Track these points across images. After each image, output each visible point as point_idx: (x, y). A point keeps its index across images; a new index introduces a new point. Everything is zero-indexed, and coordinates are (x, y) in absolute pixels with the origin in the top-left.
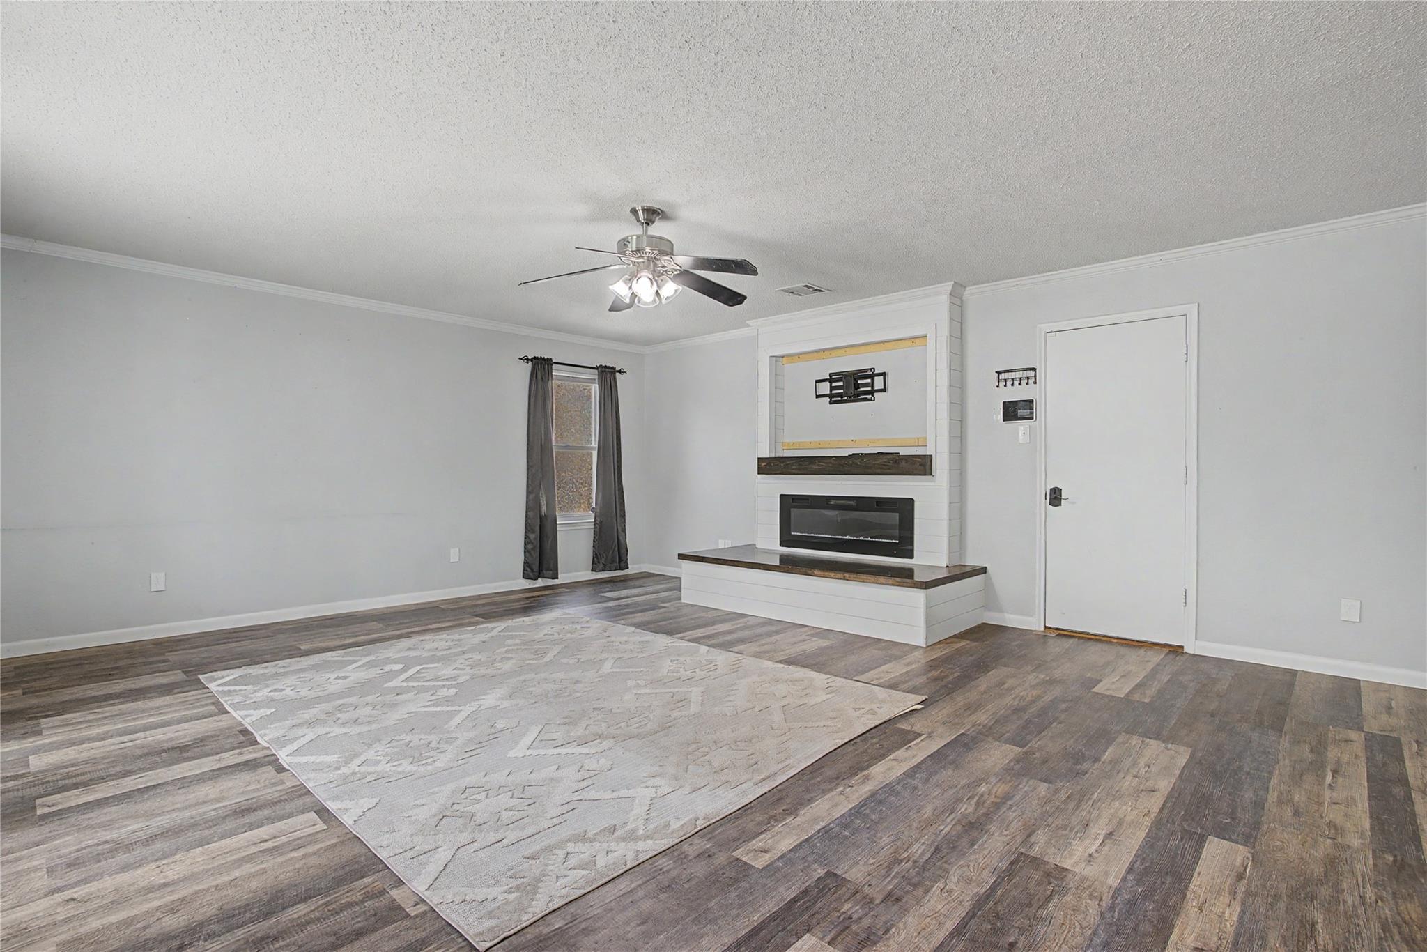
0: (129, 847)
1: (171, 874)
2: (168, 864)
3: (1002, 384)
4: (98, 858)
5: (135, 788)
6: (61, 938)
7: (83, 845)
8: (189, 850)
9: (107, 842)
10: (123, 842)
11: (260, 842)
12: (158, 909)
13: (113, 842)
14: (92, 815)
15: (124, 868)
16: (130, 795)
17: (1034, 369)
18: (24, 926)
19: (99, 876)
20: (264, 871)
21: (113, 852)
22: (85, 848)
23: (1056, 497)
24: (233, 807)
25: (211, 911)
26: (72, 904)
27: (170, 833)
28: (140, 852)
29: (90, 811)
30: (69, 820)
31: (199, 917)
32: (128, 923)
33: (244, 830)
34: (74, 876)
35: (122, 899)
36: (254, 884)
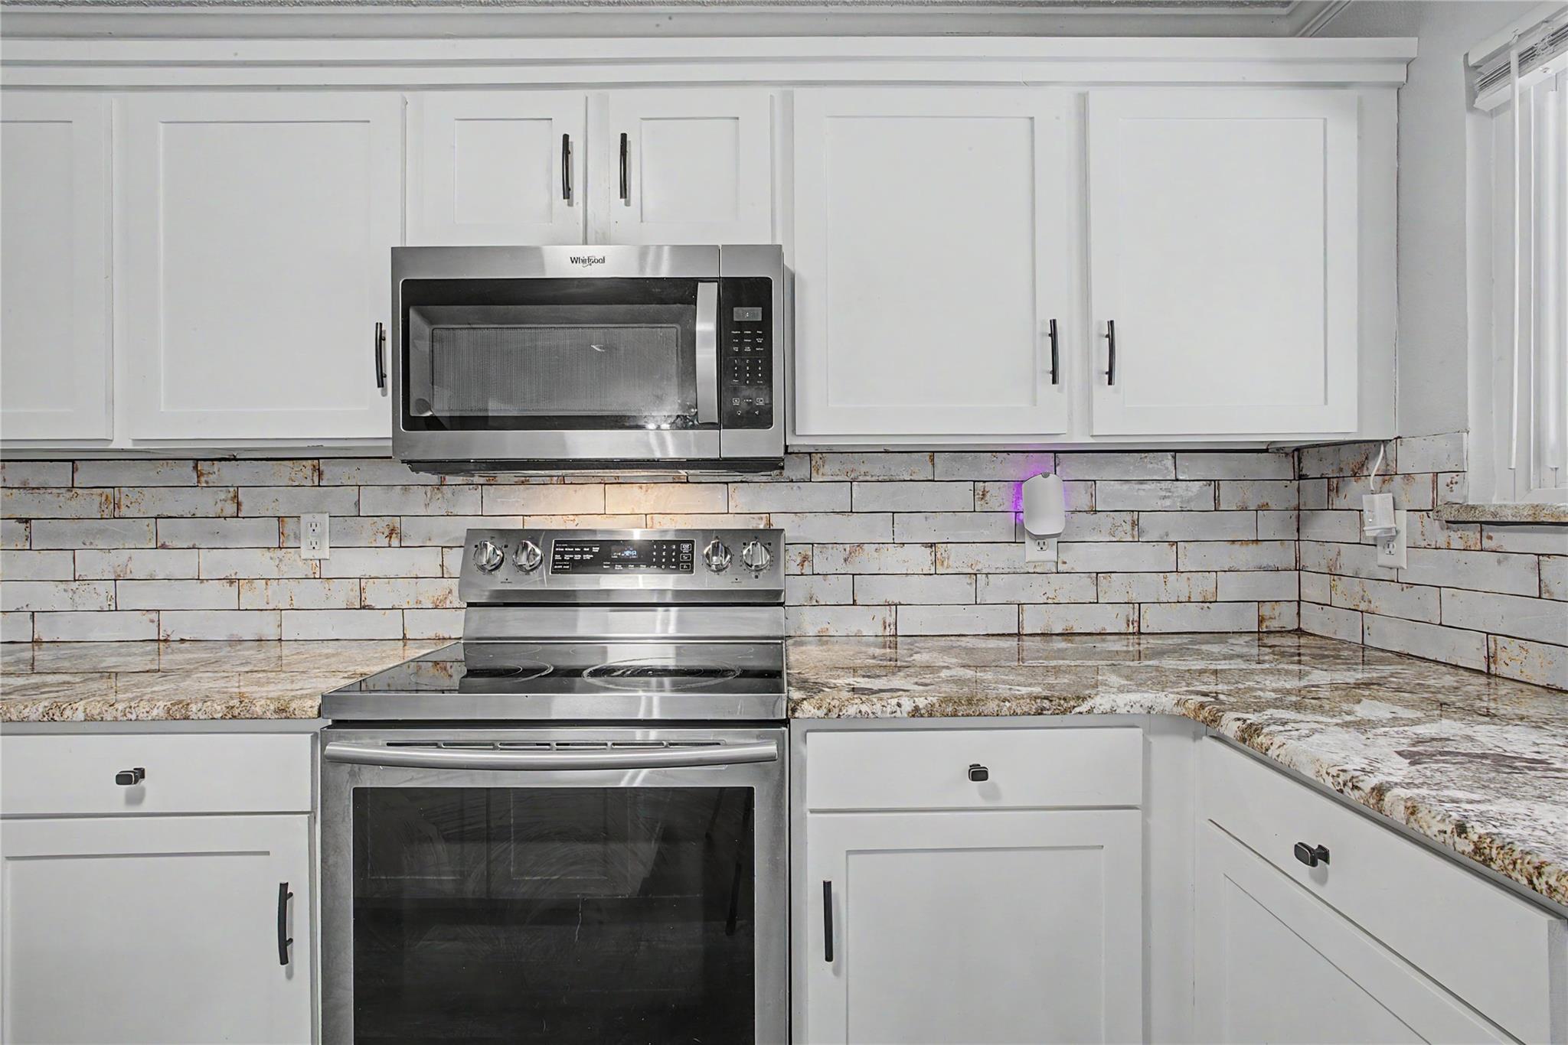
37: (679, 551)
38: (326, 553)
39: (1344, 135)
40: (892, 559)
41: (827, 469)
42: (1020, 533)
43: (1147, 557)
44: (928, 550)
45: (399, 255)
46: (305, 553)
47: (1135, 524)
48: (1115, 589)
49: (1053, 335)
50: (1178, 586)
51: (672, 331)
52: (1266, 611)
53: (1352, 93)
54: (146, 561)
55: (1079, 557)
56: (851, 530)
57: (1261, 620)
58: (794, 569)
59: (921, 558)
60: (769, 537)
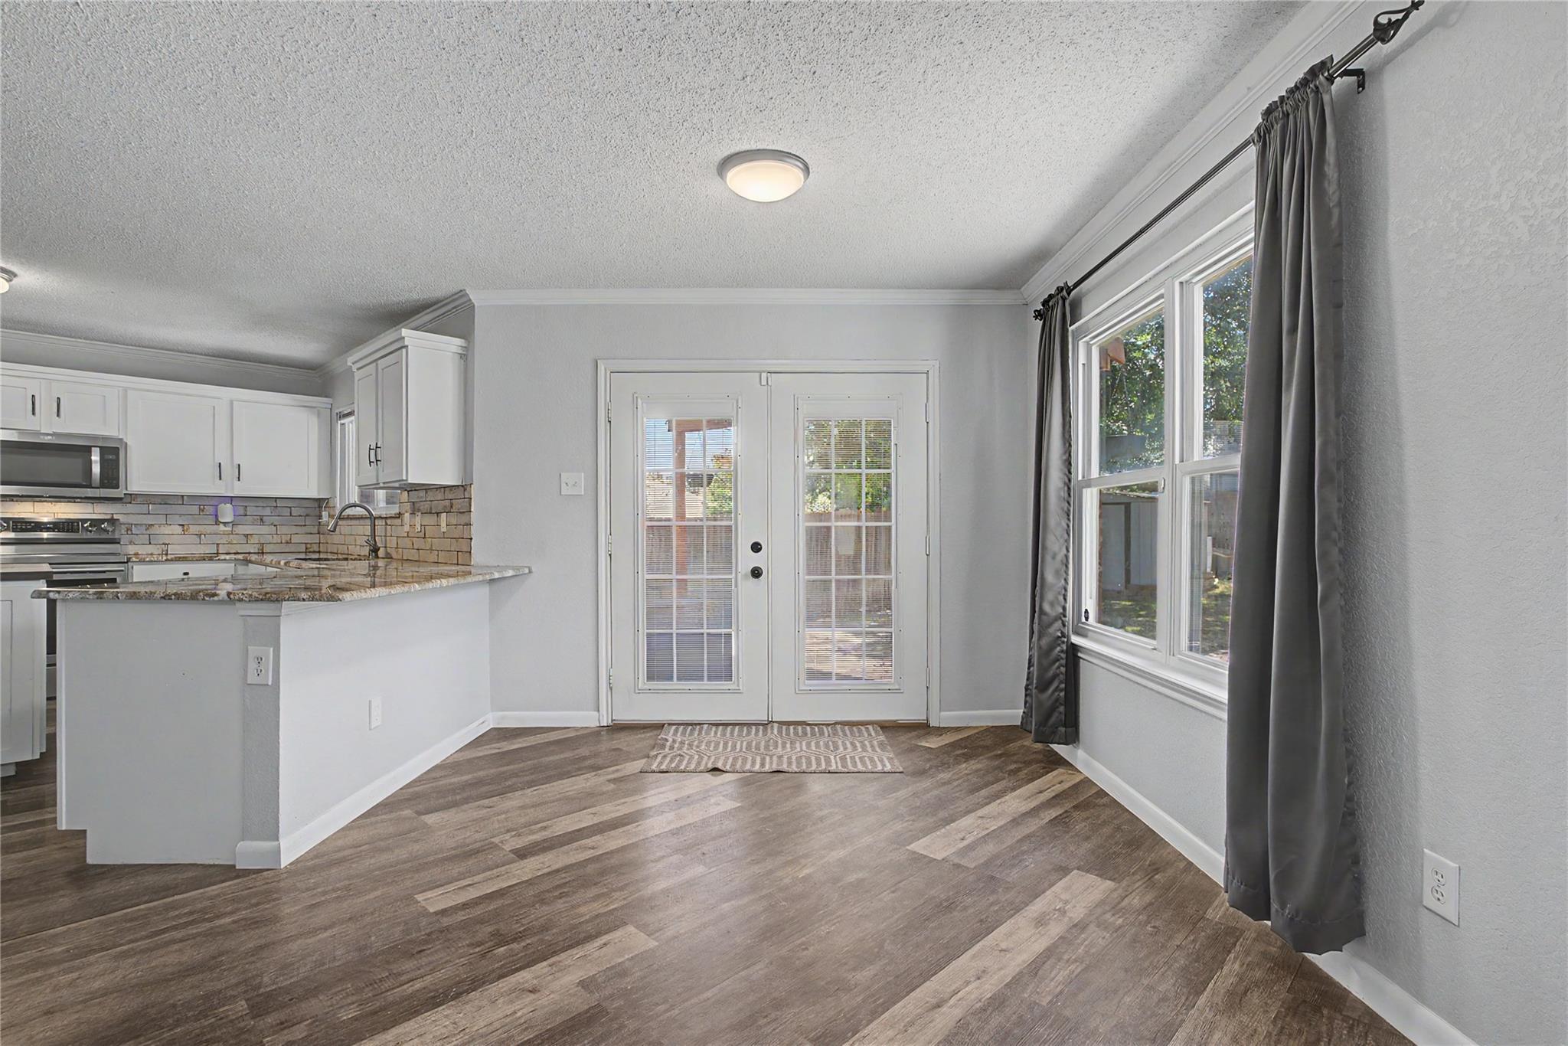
37: (72, 526)
39: (314, 420)
40: (167, 530)
41: (139, 500)
42: (217, 523)
43: (265, 529)
44: (181, 527)
47: (261, 520)
48: (254, 540)
49: (220, 466)
50: (276, 539)
51: (82, 461)
52: (309, 546)
53: (316, 410)
55: (240, 529)
56: (149, 520)
57: (306, 548)
58: (123, 532)
59: (179, 530)
60: (112, 521)
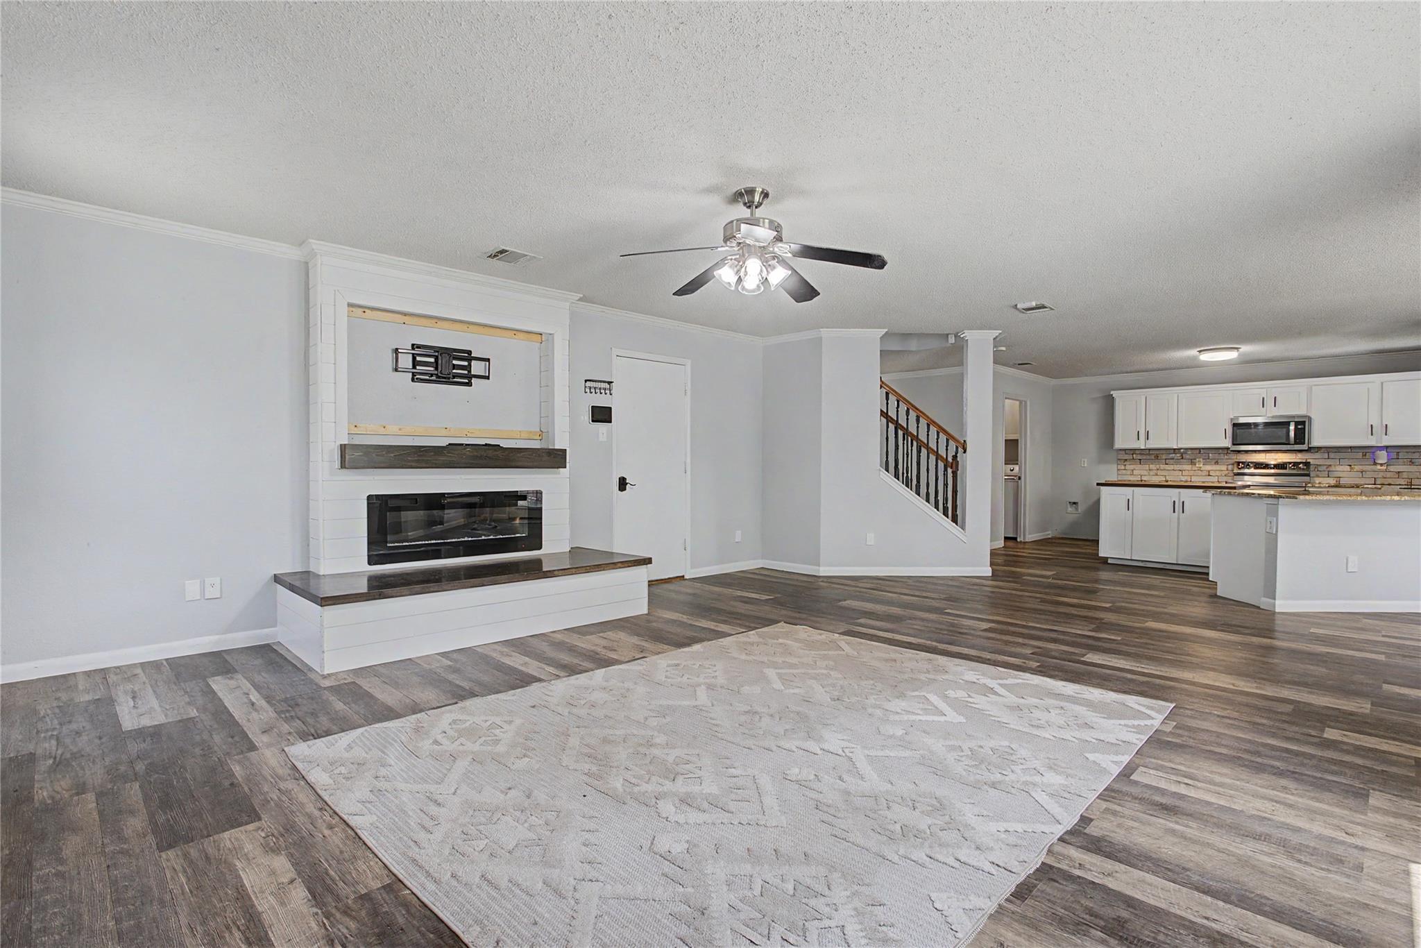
0: (1283, 844)
1: (1268, 805)
2: (1266, 813)
3: (588, 390)
4: (1314, 852)
5: (1229, 906)
6: (1363, 817)
7: (1324, 874)
8: (1242, 811)
9: (1299, 861)
10: (1285, 851)
11: (1190, 785)
12: (1293, 794)
13: (1293, 858)
14: (1297, 904)
15: (1298, 830)
16: (1239, 901)
17: (610, 383)
18: (1389, 839)
19: (1320, 837)
20: (1212, 772)
21: (1300, 848)
22: (1322, 869)
23: (623, 484)
24: (1174, 818)
25: (1265, 776)
26: (1350, 831)
27: (1242, 832)
28: (1276, 833)
29: (1295, 911)
30: (1323, 916)
31: (1274, 777)
32: (1318, 800)
33: (1190, 798)
34: (1339, 850)
35: (1312, 813)
36: (1225, 771)
38: (1201, 466)
40: (1339, 468)
41: (1318, 451)
42: (1375, 464)
43: (1413, 468)
44: (1350, 466)
45: (1232, 419)
46: (1197, 466)
49: (1371, 426)
51: (1285, 430)
54: (1163, 466)
55: (1393, 468)
56: (1328, 462)
58: (1313, 469)
59: (1348, 468)
60: (1306, 463)
